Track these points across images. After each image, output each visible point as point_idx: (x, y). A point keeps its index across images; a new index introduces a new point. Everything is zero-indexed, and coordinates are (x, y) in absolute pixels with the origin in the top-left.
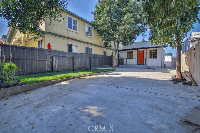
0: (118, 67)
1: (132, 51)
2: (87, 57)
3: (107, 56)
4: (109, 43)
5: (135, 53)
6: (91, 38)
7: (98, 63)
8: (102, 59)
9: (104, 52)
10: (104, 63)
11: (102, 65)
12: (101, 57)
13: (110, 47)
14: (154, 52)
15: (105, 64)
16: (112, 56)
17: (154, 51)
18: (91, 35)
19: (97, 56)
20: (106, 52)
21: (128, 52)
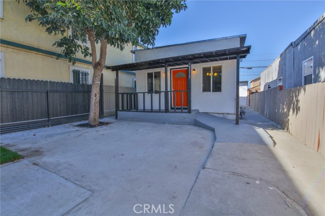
0: (116, 118)
1: (160, 72)
8: (47, 96)
14: (216, 74)
17: (214, 73)
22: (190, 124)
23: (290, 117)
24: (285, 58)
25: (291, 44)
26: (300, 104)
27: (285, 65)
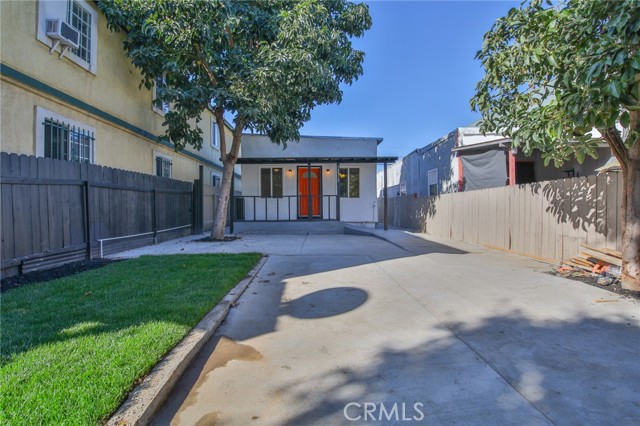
0: (231, 232)
1: (281, 169)
2: (61, 183)
3: (179, 183)
4: (191, 122)
5: (290, 174)
6: (83, 74)
7: (132, 220)
8: (154, 198)
9: (159, 161)
10: (162, 216)
11: (155, 227)
12: (148, 186)
13: (196, 139)
15: (171, 223)
16: (199, 183)
18: (82, 53)
19: (130, 183)
20: (169, 164)
21: (265, 172)
22: (339, 233)
23: (427, 221)
24: (409, 163)
25: (416, 151)
26: (436, 208)
27: (409, 170)
